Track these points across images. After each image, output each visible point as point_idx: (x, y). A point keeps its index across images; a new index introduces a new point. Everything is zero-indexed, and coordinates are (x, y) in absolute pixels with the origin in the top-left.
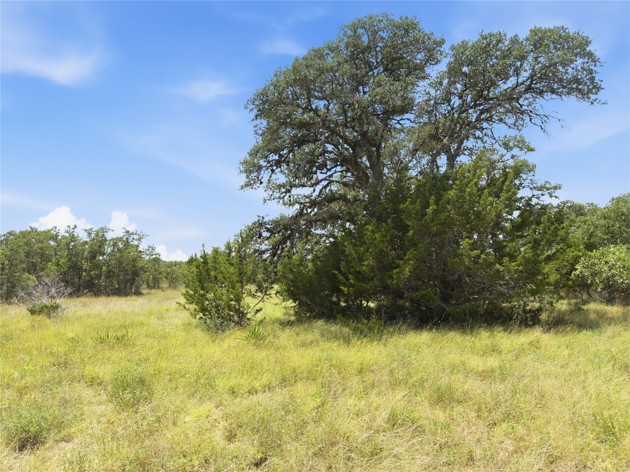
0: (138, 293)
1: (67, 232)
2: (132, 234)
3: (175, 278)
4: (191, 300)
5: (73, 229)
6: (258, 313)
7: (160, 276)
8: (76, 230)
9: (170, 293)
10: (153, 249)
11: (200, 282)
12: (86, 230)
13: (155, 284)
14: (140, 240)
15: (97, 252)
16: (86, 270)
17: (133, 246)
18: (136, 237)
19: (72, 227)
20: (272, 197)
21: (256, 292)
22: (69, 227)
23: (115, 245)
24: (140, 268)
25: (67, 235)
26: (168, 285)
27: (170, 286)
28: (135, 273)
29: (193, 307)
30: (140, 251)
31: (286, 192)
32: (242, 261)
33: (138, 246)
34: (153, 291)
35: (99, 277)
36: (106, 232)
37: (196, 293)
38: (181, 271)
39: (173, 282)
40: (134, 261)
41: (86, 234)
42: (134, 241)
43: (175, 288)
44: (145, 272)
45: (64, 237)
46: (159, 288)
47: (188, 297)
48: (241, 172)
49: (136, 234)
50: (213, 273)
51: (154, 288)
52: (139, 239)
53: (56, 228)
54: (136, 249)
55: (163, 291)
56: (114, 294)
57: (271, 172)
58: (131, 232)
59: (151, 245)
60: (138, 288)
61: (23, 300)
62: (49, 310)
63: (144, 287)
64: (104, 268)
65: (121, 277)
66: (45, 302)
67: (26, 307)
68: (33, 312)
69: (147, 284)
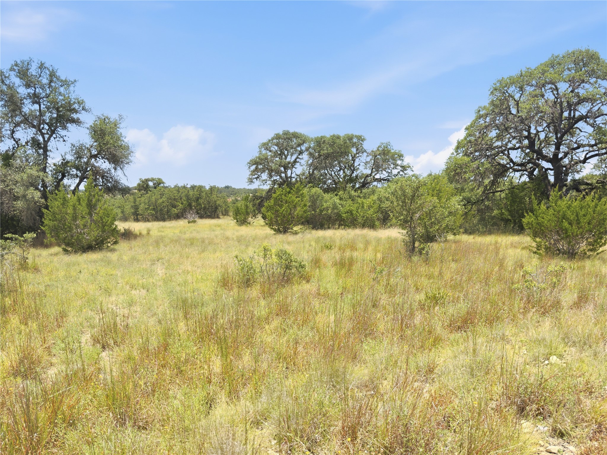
0: (218, 217)
13: (226, 213)
24: (219, 205)
28: (216, 208)
34: (225, 217)
44: (221, 207)
46: (228, 215)
60: (218, 215)
61: (185, 218)
62: (194, 222)
63: (221, 214)
64: (203, 206)
65: (210, 210)
66: (192, 219)
67: (186, 221)
68: (189, 222)
69: (222, 213)
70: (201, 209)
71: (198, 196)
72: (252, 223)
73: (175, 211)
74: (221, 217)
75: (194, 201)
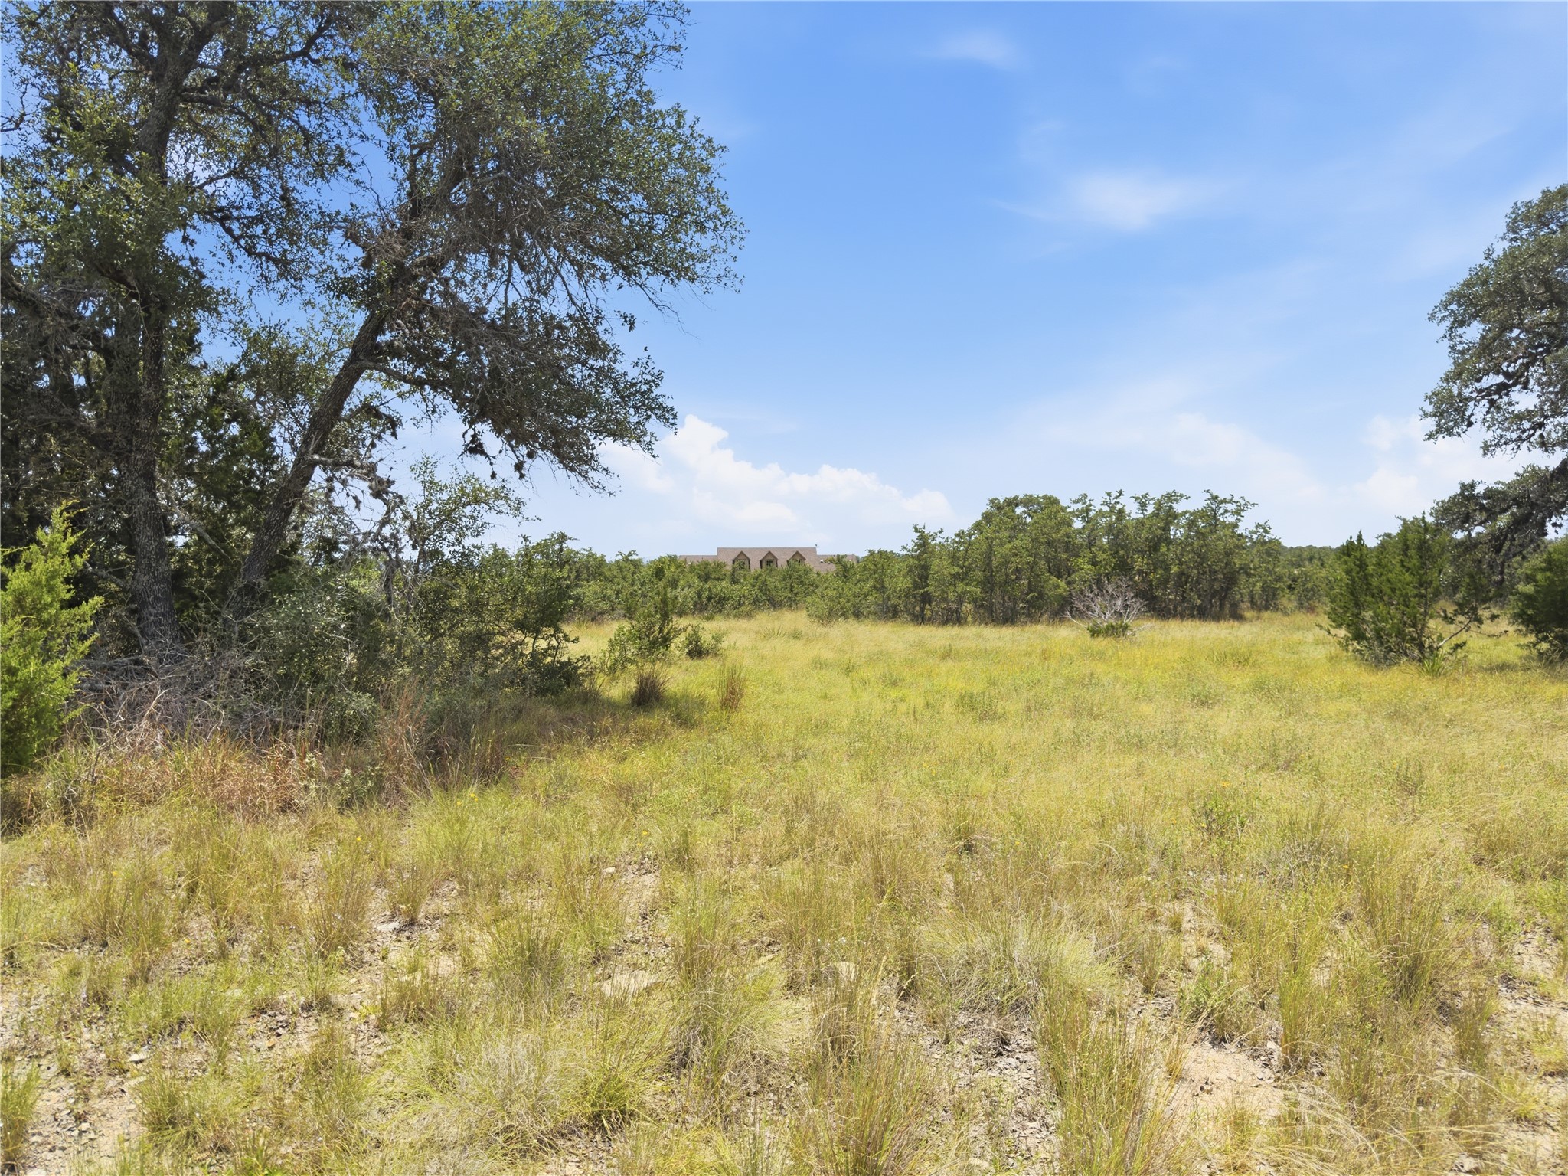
0: (1238, 617)
1: (1105, 503)
2: (1224, 501)
3: (1312, 589)
4: (1339, 621)
5: (1116, 498)
6: (1459, 650)
7: (1278, 585)
8: (1121, 500)
9: (1301, 618)
10: (1266, 531)
11: (1352, 594)
12: (1136, 499)
13: (1267, 601)
14: (1239, 514)
15: (1159, 539)
16: (1140, 572)
17: (1225, 525)
18: (1232, 507)
19: (1115, 494)
20: (1503, 441)
21: (1455, 615)
22: (1109, 494)
23: (1191, 524)
24: (1241, 568)
25: (1106, 509)
26: (1295, 604)
27: (1301, 606)
28: (1231, 579)
29: (1342, 632)
30: (1240, 536)
31: (1534, 428)
32: (1425, 564)
33: (1236, 526)
34: (1266, 614)
35: (1164, 583)
36: (1176, 500)
37: (1346, 612)
38: (1324, 573)
39: (1307, 601)
40: (1228, 553)
41: (1137, 505)
42: (1227, 515)
43: (1311, 610)
44: (1249, 575)
45: (1100, 513)
46: (1276, 609)
47: (1333, 616)
48: (1426, 415)
49: (1231, 501)
50: (1375, 582)
51: (1267, 608)
52: (1238, 512)
53: (1085, 496)
54: (1233, 532)
55: (1286, 614)
56: (1192, 616)
57: (1487, 405)
58: (1221, 498)
59: (1262, 523)
60: (1235, 606)
61: (1080, 615)
62: (1116, 631)
63: (1246, 605)
64: (1174, 569)
65: (1204, 585)
66: (1108, 619)
67: (1084, 625)
68: (1094, 632)
69: (1252, 602)
70: (1167, 581)
71: (1160, 532)
72: (1446, 648)
73: (1057, 586)
74: (1248, 614)
75: (1142, 552)
